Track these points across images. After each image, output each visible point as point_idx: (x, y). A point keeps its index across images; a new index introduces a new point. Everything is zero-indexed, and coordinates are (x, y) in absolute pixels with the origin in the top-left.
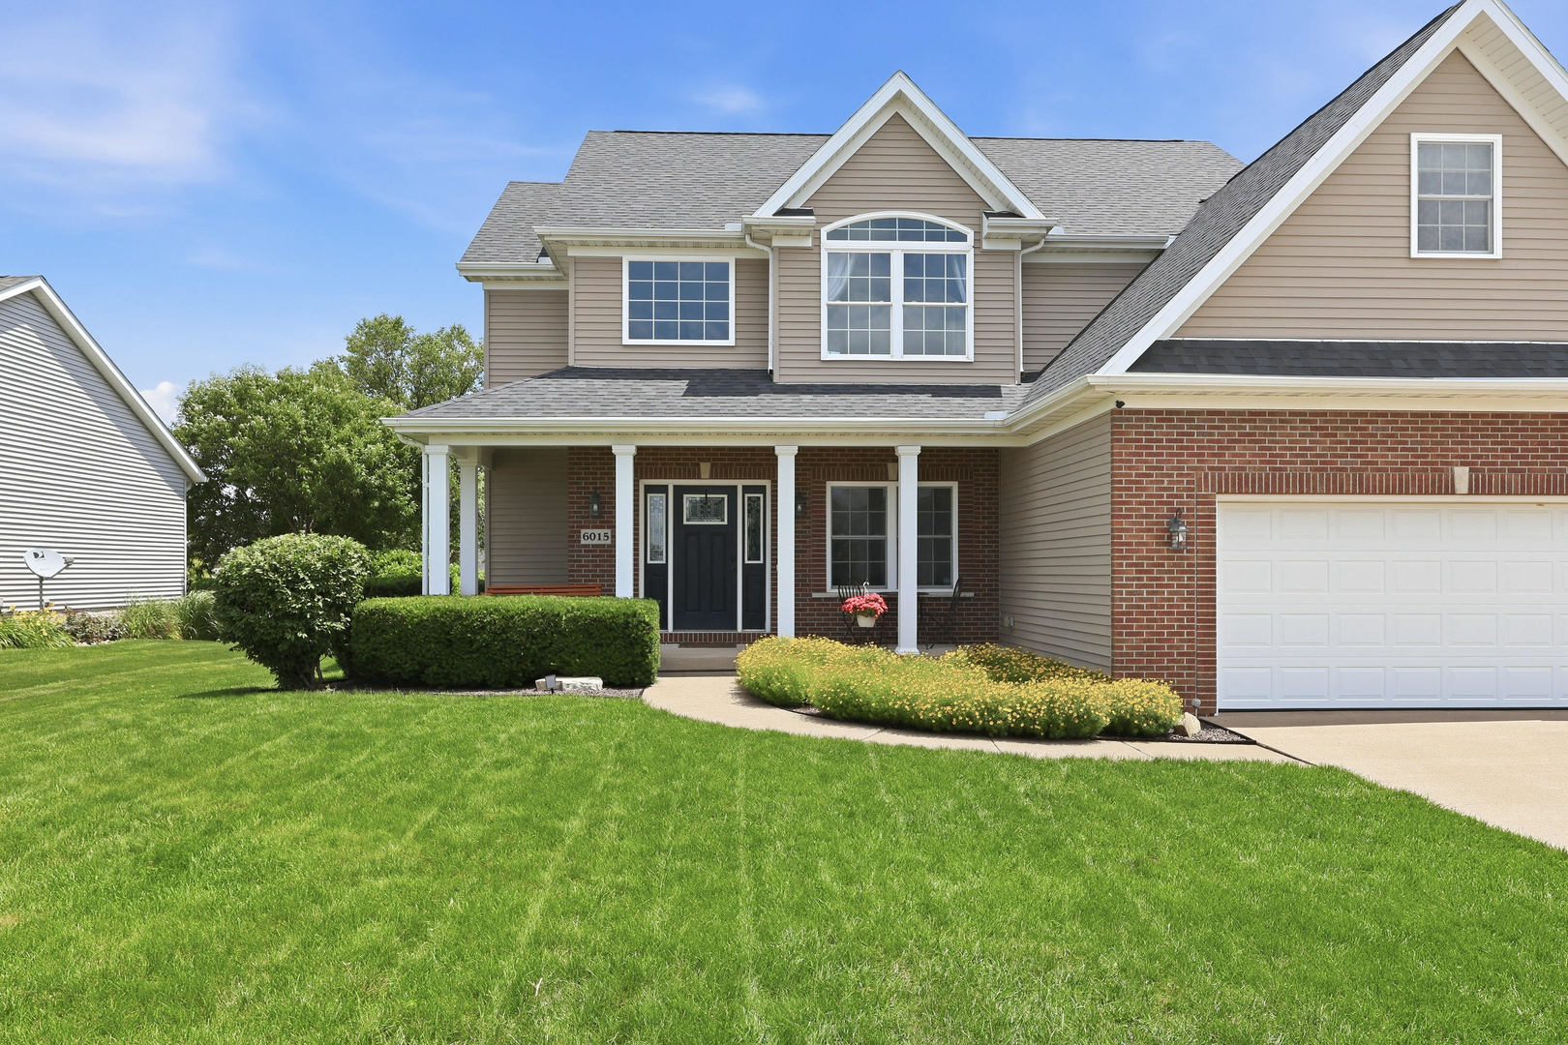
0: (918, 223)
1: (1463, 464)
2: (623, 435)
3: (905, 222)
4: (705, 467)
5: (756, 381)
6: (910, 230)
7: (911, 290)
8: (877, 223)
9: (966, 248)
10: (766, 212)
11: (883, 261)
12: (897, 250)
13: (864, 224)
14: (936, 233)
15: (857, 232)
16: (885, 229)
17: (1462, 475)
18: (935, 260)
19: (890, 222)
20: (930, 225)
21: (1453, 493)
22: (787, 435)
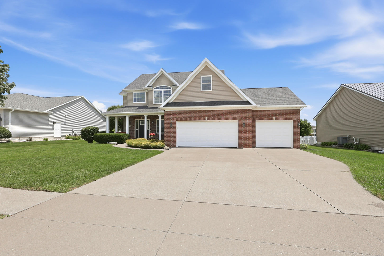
0: (165, 87)
1: (207, 117)
2: (127, 114)
3: (164, 87)
4: (142, 118)
5: (145, 107)
6: (164, 88)
7: (164, 95)
8: (160, 87)
9: (171, 89)
10: (146, 87)
11: (161, 92)
12: (163, 90)
13: (159, 87)
14: (168, 88)
15: (158, 88)
16: (161, 88)
17: (206, 118)
18: (167, 91)
19: (162, 87)
20: (167, 87)
21: (205, 120)
22: (146, 114)
